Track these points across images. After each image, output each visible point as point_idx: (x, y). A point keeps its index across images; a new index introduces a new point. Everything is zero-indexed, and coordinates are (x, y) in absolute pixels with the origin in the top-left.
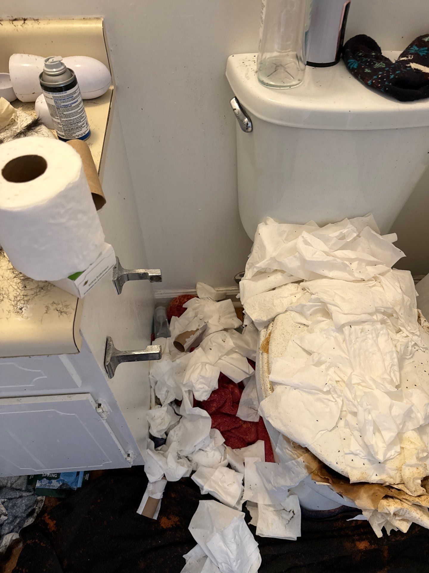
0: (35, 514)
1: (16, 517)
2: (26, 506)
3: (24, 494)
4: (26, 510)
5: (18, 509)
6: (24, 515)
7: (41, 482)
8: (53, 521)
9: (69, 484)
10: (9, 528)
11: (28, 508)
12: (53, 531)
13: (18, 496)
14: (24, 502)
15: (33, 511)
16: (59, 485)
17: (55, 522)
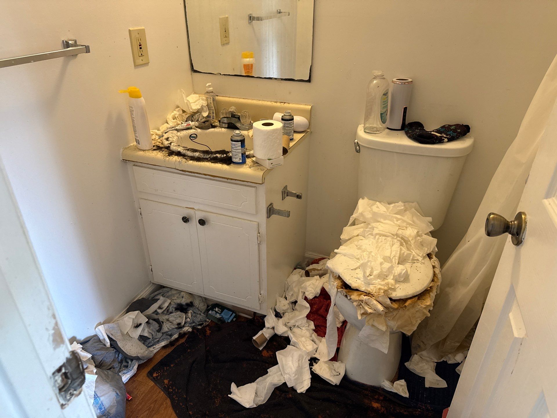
0: (203, 326)
1: (194, 322)
2: (201, 320)
3: (202, 314)
4: (199, 321)
5: (196, 319)
6: (197, 323)
7: (212, 312)
8: (209, 331)
9: (225, 318)
10: (189, 325)
11: (201, 322)
12: (208, 335)
13: (199, 313)
14: (200, 317)
15: (203, 324)
16: (219, 317)
17: (210, 332)
